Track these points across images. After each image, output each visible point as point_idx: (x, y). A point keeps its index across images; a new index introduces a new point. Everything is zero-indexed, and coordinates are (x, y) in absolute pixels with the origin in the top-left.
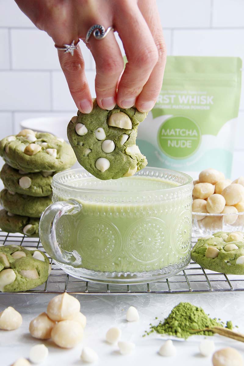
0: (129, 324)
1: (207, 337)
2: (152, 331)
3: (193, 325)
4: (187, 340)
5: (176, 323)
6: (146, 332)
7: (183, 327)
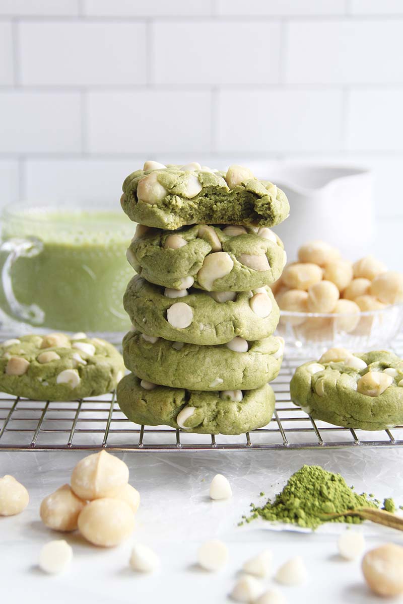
0: (214, 504)
1: (351, 525)
2: (255, 516)
3: (326, 506)
4: (316, 531)
5: (297, 502)
6: (243, 517)
7: (309, 509)
